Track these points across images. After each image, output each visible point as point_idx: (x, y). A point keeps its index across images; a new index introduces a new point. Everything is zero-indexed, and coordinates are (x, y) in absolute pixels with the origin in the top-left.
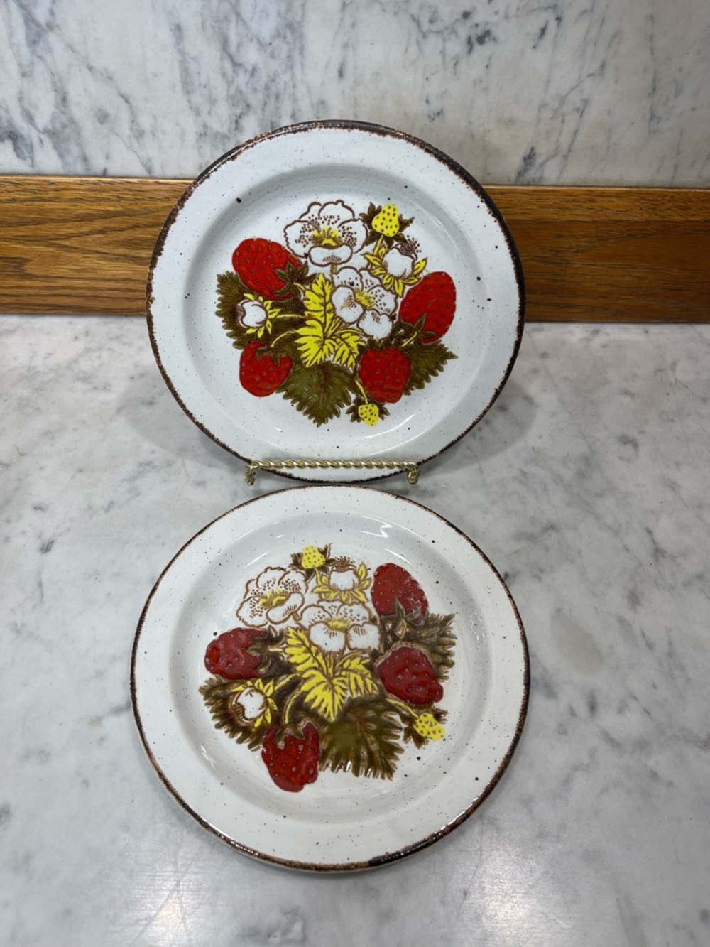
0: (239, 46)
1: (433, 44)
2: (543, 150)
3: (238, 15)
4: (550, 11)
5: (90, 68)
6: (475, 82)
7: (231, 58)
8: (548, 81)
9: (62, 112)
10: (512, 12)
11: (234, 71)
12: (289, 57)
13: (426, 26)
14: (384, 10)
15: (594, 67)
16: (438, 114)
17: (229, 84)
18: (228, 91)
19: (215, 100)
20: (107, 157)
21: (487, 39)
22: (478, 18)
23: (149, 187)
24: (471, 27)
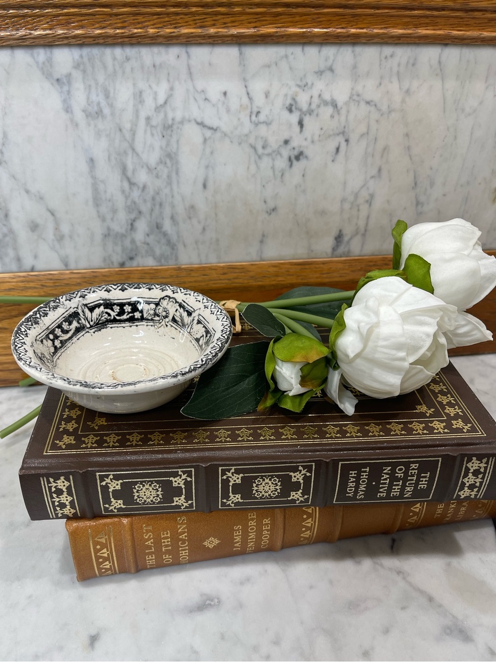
0: (134, 171)
1: (266, 163)
2: (348, 231)
3: (133, 150)
4: (341, 136)
5: (27, 192)
6: (296, 187)
7: (129, 180)
8: (345, 183)
9: (4, 225)
10: (316, 138)
11: (130, 188)
12: (169, 177)
13: (260, 151)
14: (231, 142)
15: (374, 172)
16: (273, 210)
17: (127, 198)
18: (126, 202)
19: (117, 210)
20: (36, 257)
21: (301, 157)
22: (295, 143)
23: (66, 277)
24: (290, 150)
